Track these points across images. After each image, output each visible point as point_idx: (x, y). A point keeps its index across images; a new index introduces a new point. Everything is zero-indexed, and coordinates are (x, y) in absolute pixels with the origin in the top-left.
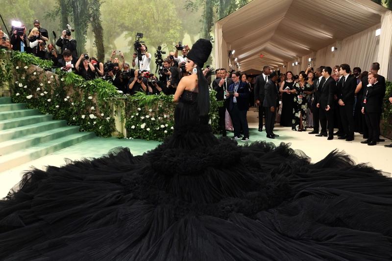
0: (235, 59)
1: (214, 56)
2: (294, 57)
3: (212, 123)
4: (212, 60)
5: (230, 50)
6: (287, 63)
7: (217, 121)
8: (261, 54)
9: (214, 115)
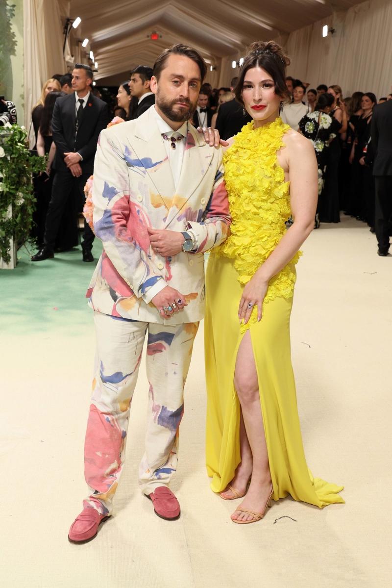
0: (82, 41)
1: (21, 32)
2: (235, 45)
3: (15, 216)
4: (14, 43)
5: (68, 15)
6: (219, 59)
7: (30, 211)
8: (154, 34)
9: (21, 194)
